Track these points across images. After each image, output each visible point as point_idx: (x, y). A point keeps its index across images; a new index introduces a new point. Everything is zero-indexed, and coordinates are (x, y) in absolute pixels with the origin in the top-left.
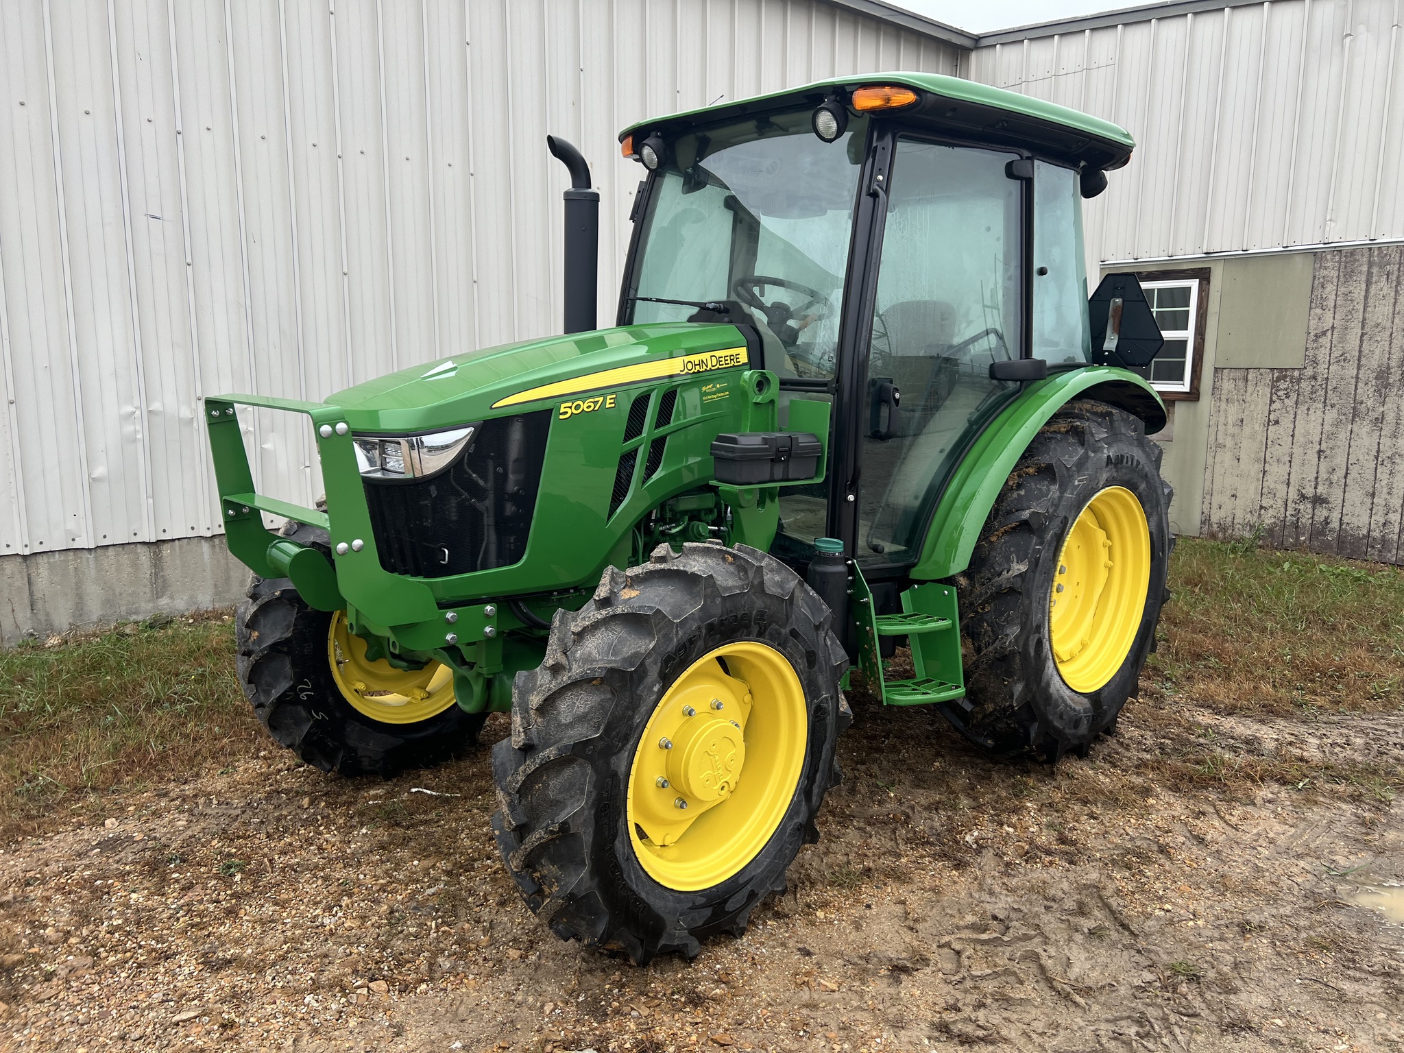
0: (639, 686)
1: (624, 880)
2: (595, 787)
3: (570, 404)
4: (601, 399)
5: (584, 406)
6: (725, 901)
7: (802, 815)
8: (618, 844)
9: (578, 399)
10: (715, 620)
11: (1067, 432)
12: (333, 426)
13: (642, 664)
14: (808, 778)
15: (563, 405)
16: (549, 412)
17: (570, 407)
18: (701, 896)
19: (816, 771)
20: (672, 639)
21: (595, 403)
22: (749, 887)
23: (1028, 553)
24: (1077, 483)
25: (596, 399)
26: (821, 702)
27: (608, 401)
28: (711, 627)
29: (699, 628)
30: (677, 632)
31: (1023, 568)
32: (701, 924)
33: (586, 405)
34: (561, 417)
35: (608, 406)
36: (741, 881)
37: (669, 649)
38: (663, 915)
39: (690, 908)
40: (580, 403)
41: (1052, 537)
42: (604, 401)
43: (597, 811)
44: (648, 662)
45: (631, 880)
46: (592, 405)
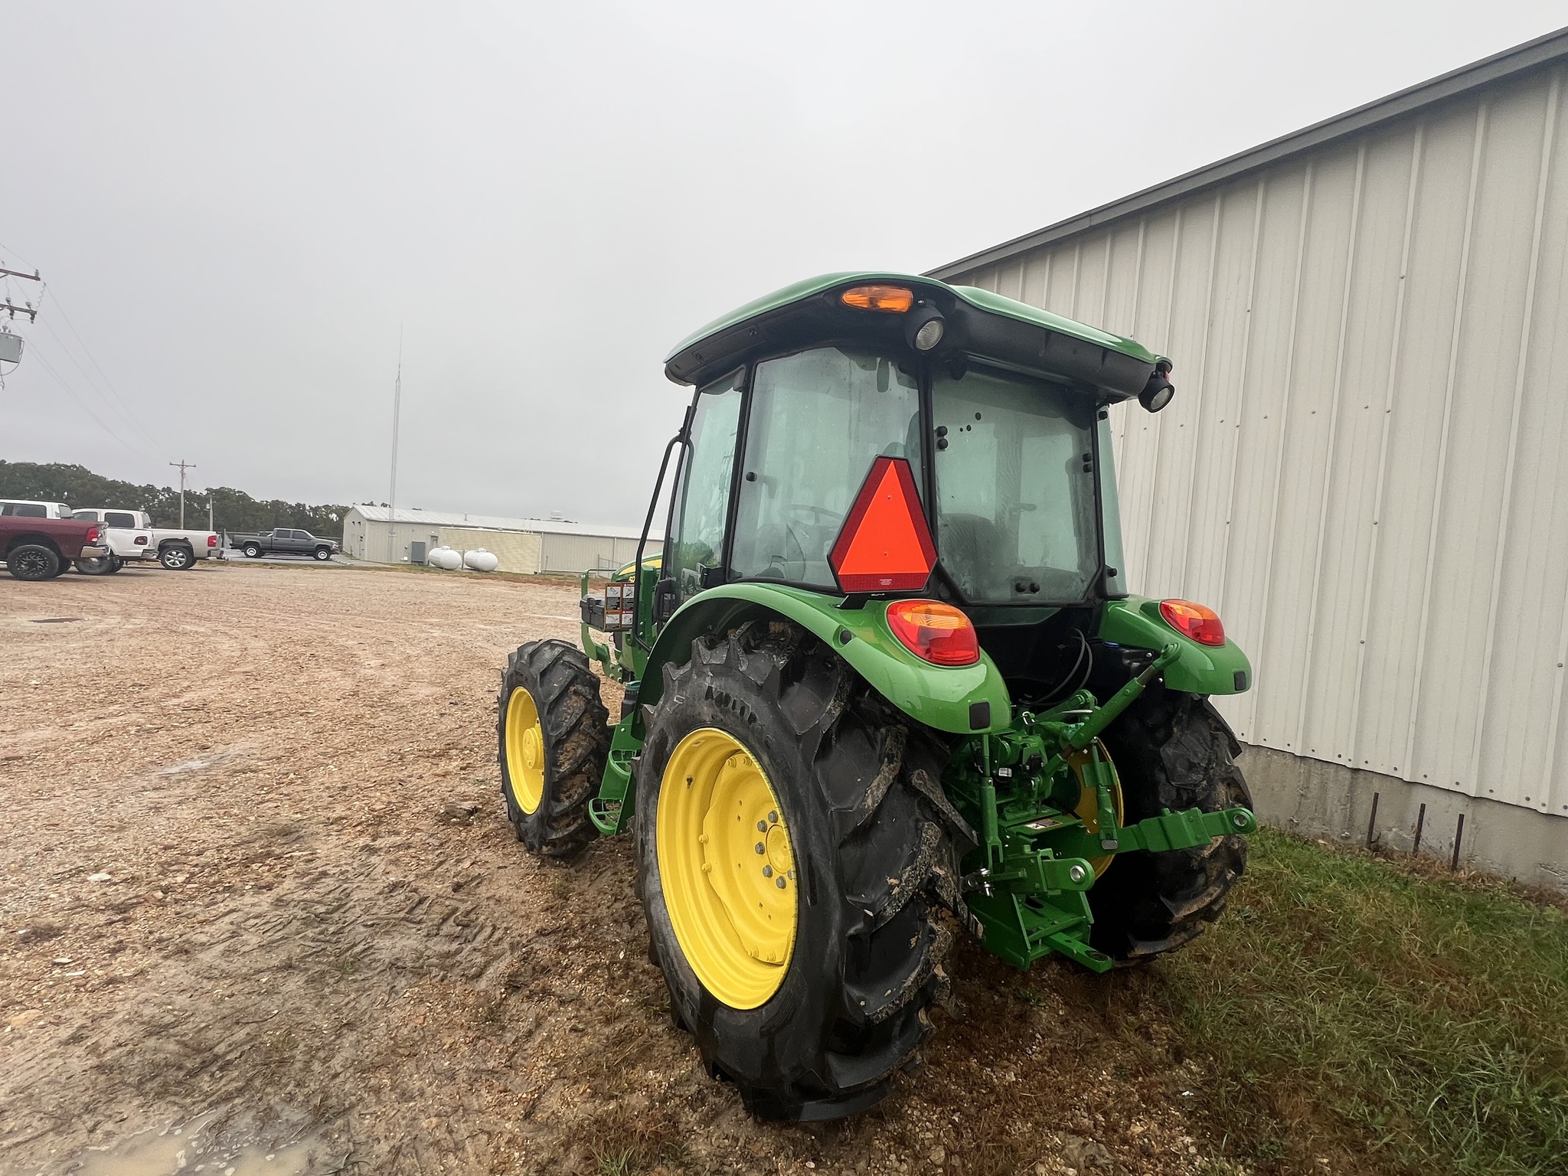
24: (675, 700)
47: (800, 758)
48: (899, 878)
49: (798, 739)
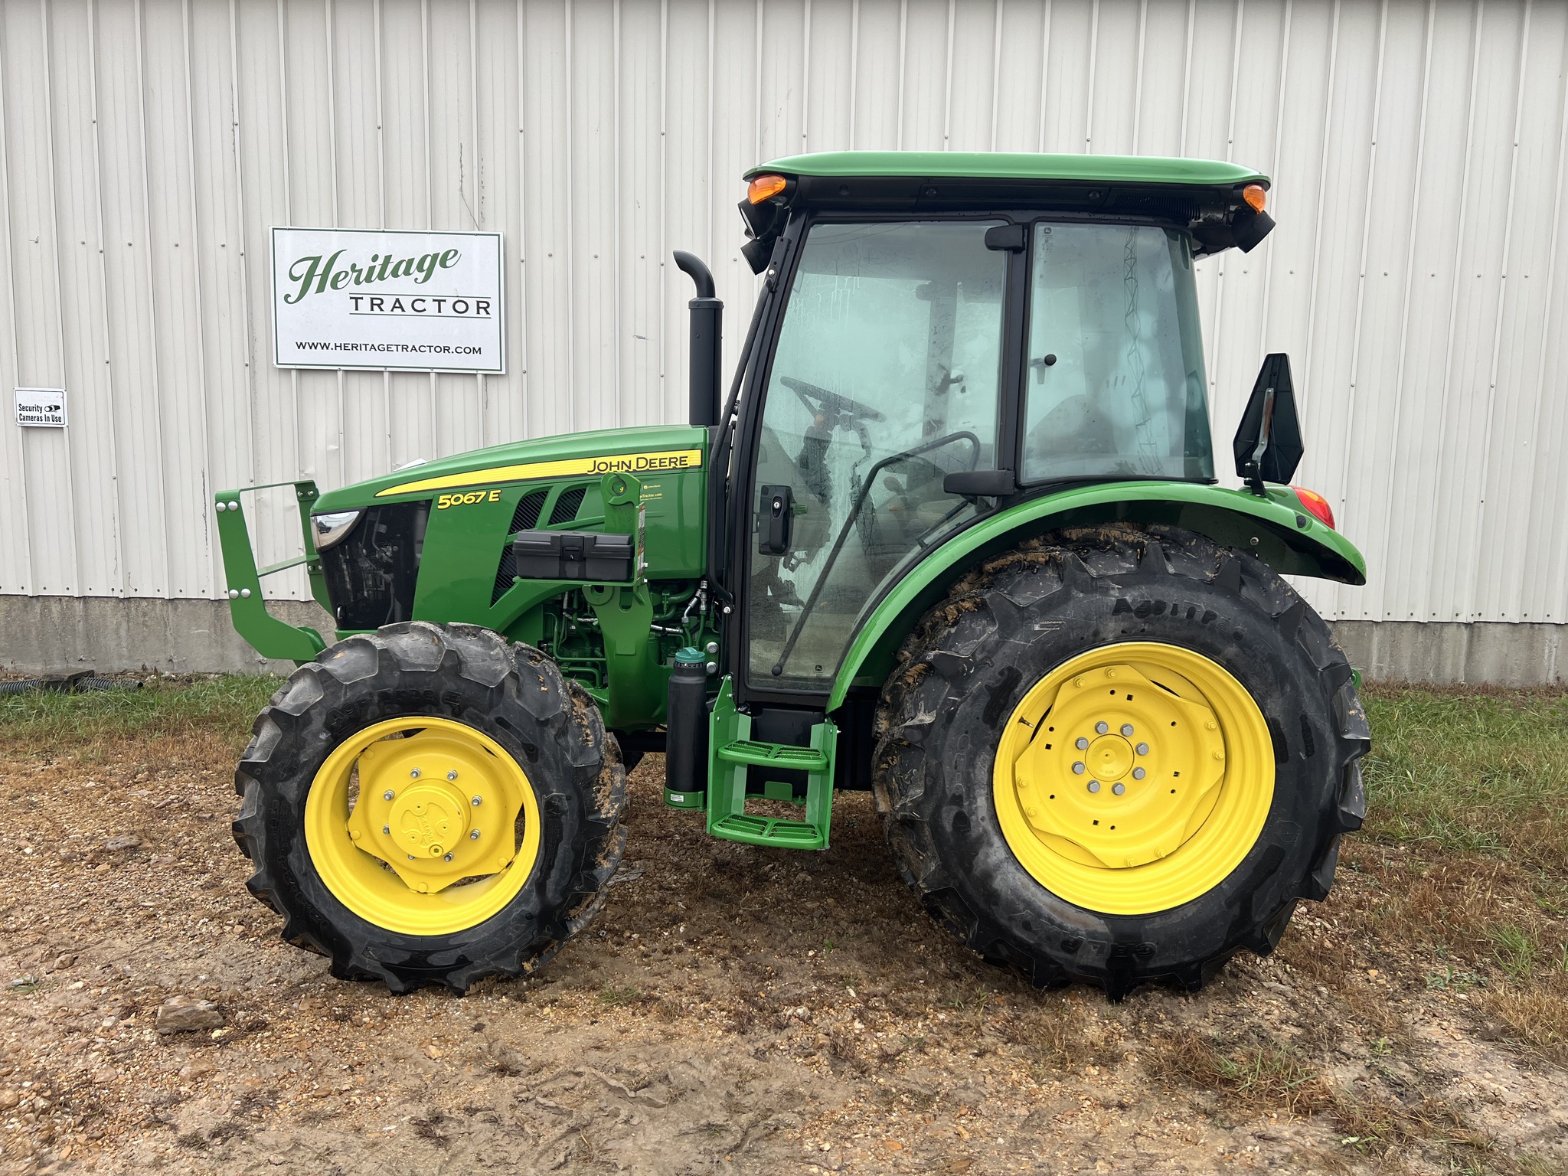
0: (302, 730)
1: (299, 890)
2: (264, 803)
3: (449, 496)
4: (484, 493)
5: (464, 499)
6: (430, 953)
7: (531, 905)
8: (292, 858)
9: (458, 493)
10: (390, 690)
11: (1047, 562)
12: (226, 504)
13: (307, 712)
14: (541, 870)
15: (442, 497)
16: (429, 503)
17: (450, 499)
18: (401, 938)
19: (550, 867)
20: (339, 698)
21: (477, 497)
22: (459, 952)
23: (938, 703)
24: (1037, 628)
25: (478, 494)
26: (552, 797)
27: (492, 495)
28: (385, 697)
29: (371, 694)
30: (346, 692)
31: (927, 719)
32: (397, 963)
33: (466, 497)
34: (439, 507)
35: (491, 500)
36: (452, 942)
37: (335, 706)
38: (349, 938)
39: (383, 944)
40: (461, 496)
41: (980, 689)
42: (487, 496)
43: (266, 823)
44: (313, 712)
45: (310, 895)
46: (474, 499)
47: (1280, 638)
48: (1355, 708)
49: (1276, 620)
